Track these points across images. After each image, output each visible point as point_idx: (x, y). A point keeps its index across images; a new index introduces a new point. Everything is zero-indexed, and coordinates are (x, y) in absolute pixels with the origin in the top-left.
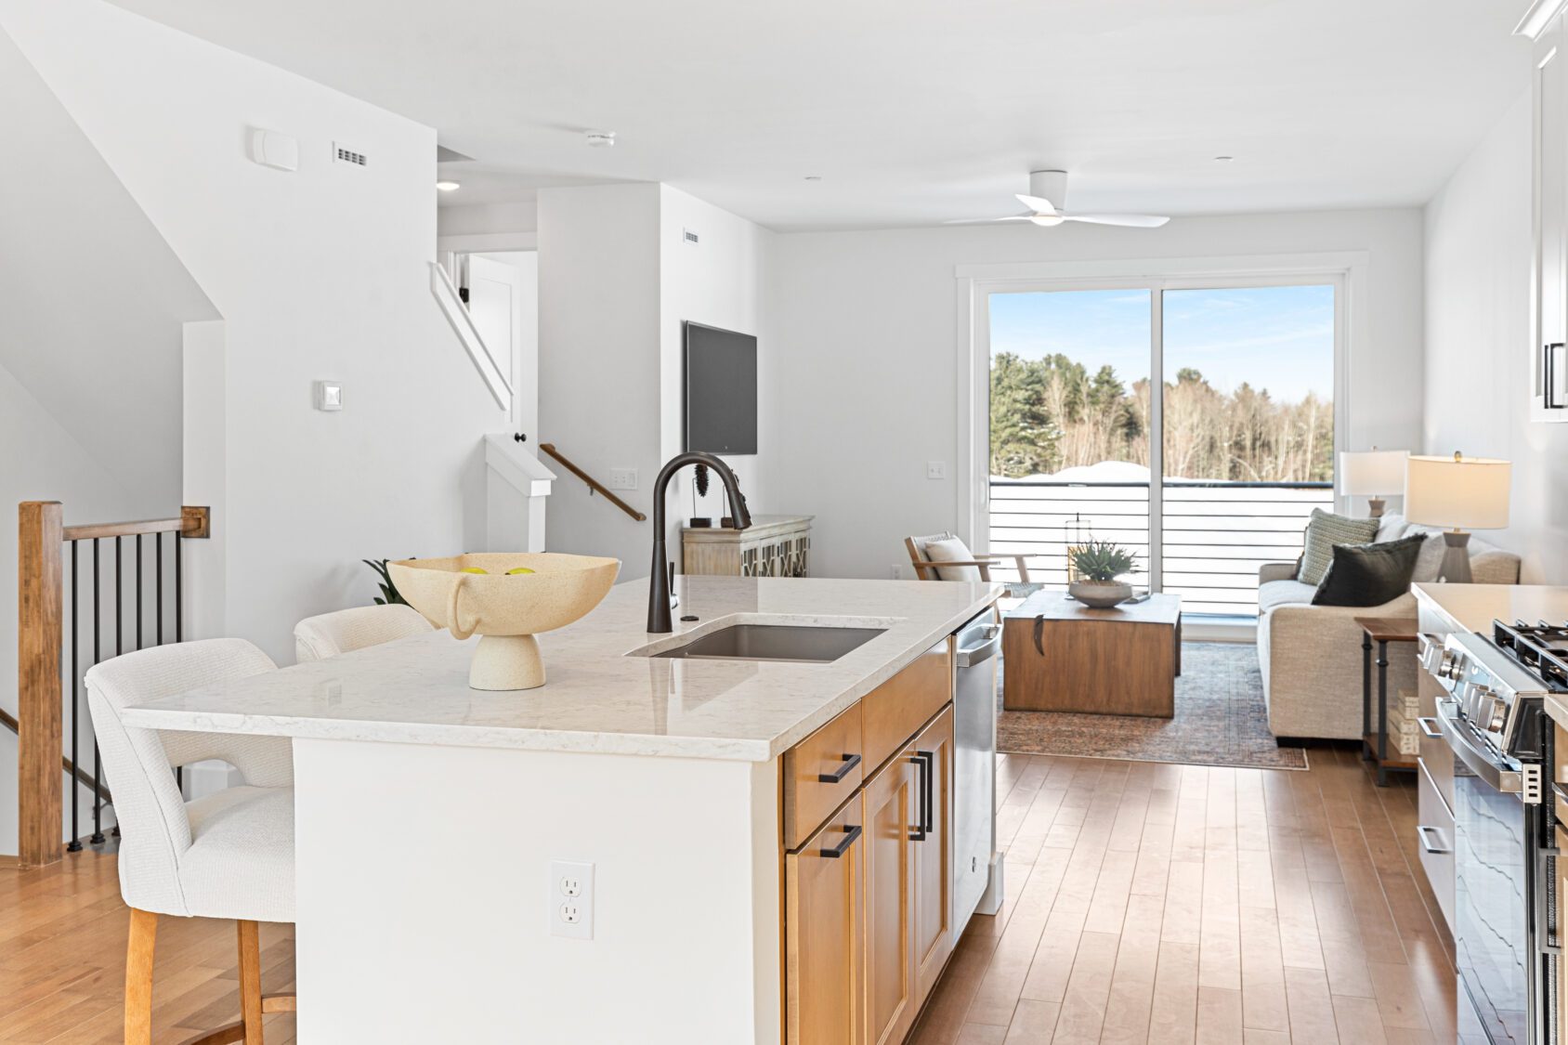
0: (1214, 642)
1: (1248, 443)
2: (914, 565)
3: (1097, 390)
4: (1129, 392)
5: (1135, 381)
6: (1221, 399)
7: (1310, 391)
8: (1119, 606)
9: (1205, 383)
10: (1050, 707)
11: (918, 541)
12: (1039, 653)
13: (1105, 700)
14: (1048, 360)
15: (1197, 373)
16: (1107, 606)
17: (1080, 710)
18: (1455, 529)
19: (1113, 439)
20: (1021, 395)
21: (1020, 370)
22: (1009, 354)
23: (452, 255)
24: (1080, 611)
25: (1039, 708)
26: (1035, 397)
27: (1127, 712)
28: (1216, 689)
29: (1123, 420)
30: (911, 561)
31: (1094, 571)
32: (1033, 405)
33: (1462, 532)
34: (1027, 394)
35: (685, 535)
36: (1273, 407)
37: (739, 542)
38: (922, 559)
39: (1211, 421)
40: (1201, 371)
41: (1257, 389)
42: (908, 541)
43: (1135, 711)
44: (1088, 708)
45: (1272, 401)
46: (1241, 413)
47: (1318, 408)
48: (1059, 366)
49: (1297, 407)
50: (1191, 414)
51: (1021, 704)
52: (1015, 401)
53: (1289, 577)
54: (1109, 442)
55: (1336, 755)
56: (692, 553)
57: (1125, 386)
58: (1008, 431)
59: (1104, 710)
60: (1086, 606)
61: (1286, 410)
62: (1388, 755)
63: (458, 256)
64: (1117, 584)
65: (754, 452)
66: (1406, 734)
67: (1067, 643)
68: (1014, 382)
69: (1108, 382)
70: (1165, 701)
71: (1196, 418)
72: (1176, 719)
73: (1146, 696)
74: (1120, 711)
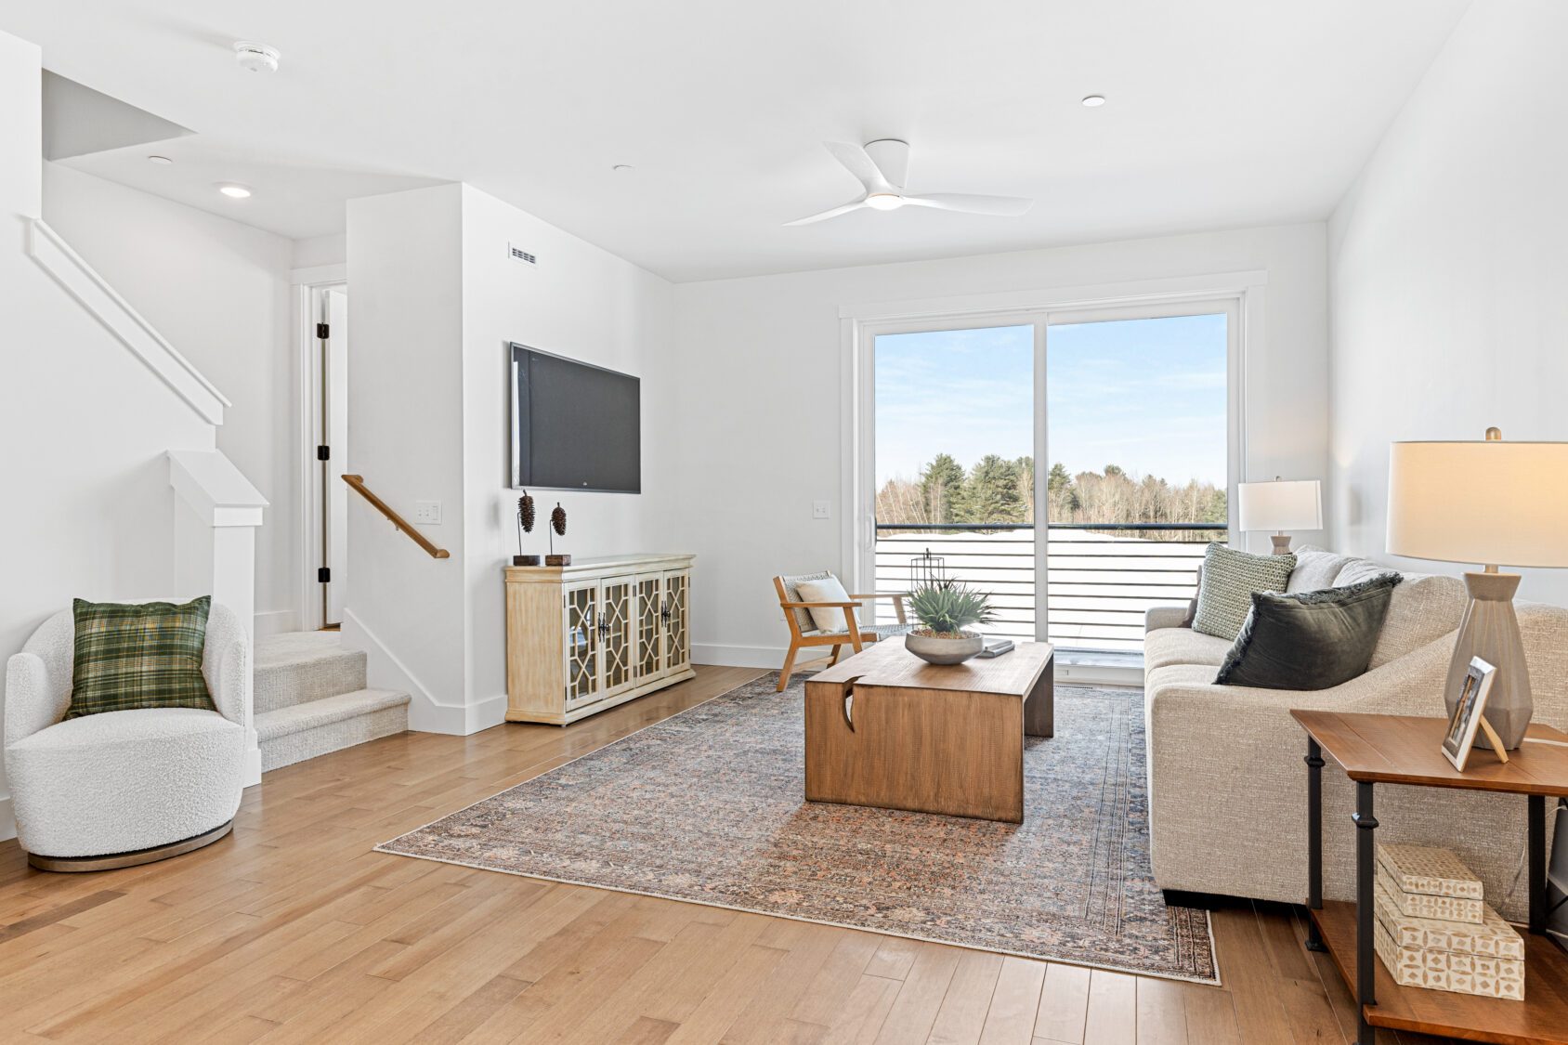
0: (1101, 685)
1: (1152, 514)
2: (782, 605)
3: (1052, 480)
4: (1074, 481)
5: (1077, 474)
6: (1133, 485)
7: (1193, 480)
8: (969, 663)
9: (1124, 475)
10: (863, 799)
11: (788, 580)
12: (850, 731)
14: (1020, 461)
15: (1118, 468)
16: (952, 665)
17: (900, 806)
18: (1487, 567)
19: (1063, 511)
20: (1001, 483)
21: (1001, 467)
22: (993, 457)
23: (307, 289)
25: (849, 801)
26: (1010, 484)
27: (961, 812)
28: (1091, 762)
29: (1069, 499)
30: (779, 602)
31: (932, 620)
32: (1010, 489)
33: (1502, 572)
34: (1005, 482)
35: (508, 574)
36: (1168, 491)
37: (561, 582)
38: (791, 599)
39: (1127, 500)
40: (1120, 466)
41: (1158, 479)
42: (777, 580)
43: (970, 811)
44: (910, 804)
45: (1168, 486)
46: (1147, 494)
47: (1199, 490)
48: (1027, 465)
49: (1184, 490)
50: (1114, 495)
51: (827, 794)
52: (998, 486)
53: (1181, 623)
54: (1060, 513)
55: (1262, 926)
56: (515, 593)
57: (1070, 477)
58: (993, 505)
59: (931, 806)
60: (925, 662)
61: (1177, 492)
62: (1377, 1000)
63: (314, 290)
64: (969, 635)
65: (635, 488)
66: (1407, 948)
67: (883, 716)
68: (997, 475)
69: (1059, 475)
70: (1011, 800)
71: (1117, 497)
72: (1024, 827)
73: (986, 791)
74: (951, 810)
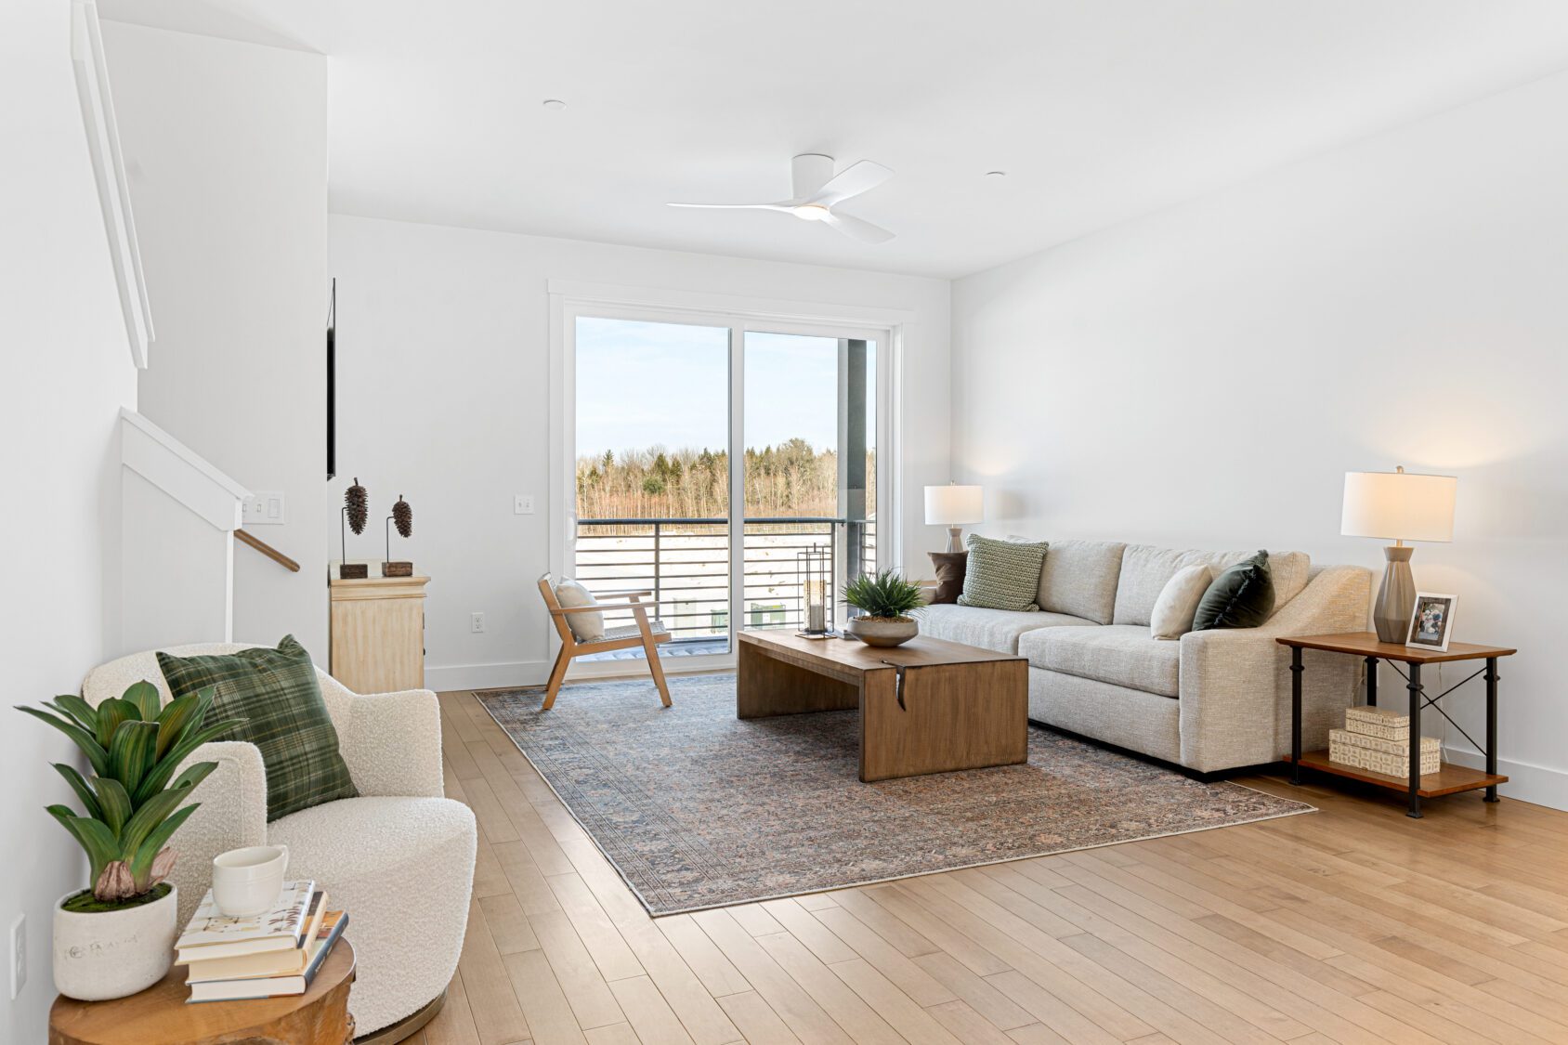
10: (912, 770)
12: (902, 710)
13: (965, 754)
17: (940, 769)
24: (863, 651)
27: (988, 763)
35: (335, 589)
43: (992, 762)
51: (882, 773)
59: (964, 764)
60: (865, 645)
67: (929, 692)
70: (1020, 745)
73: (1003, 742)
74: (979, 764)
